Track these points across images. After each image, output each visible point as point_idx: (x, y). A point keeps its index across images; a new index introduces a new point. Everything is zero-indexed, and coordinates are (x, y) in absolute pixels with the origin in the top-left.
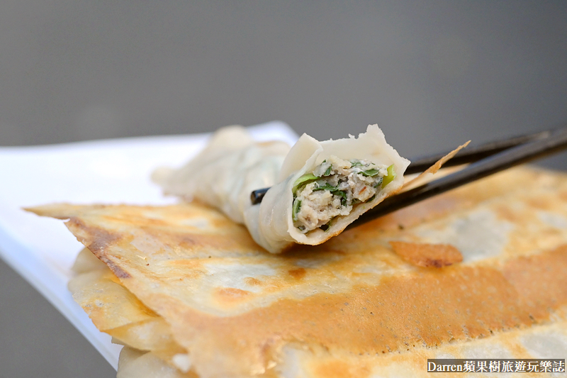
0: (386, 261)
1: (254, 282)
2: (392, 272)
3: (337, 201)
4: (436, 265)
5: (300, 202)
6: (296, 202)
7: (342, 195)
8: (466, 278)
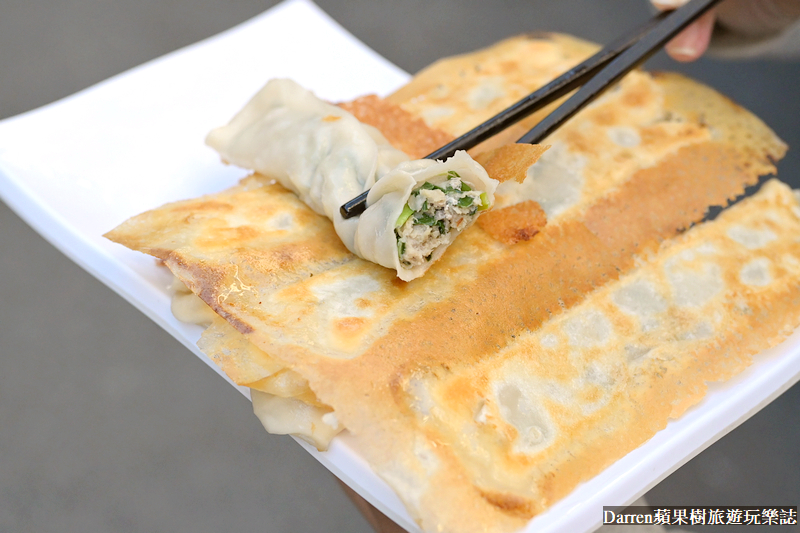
0: (476, 243)
1: (364, 303)
2: (486, 257)
3: (437, 232)
4: (524, 236)
5: (404, 244)
6: (400, 244)
7: (441, 226)
8: (553, 241)
